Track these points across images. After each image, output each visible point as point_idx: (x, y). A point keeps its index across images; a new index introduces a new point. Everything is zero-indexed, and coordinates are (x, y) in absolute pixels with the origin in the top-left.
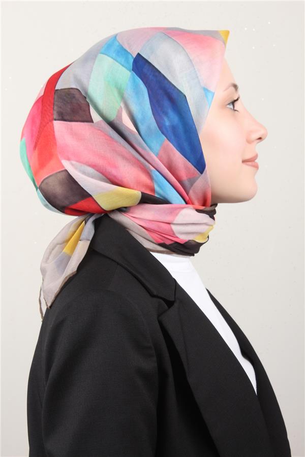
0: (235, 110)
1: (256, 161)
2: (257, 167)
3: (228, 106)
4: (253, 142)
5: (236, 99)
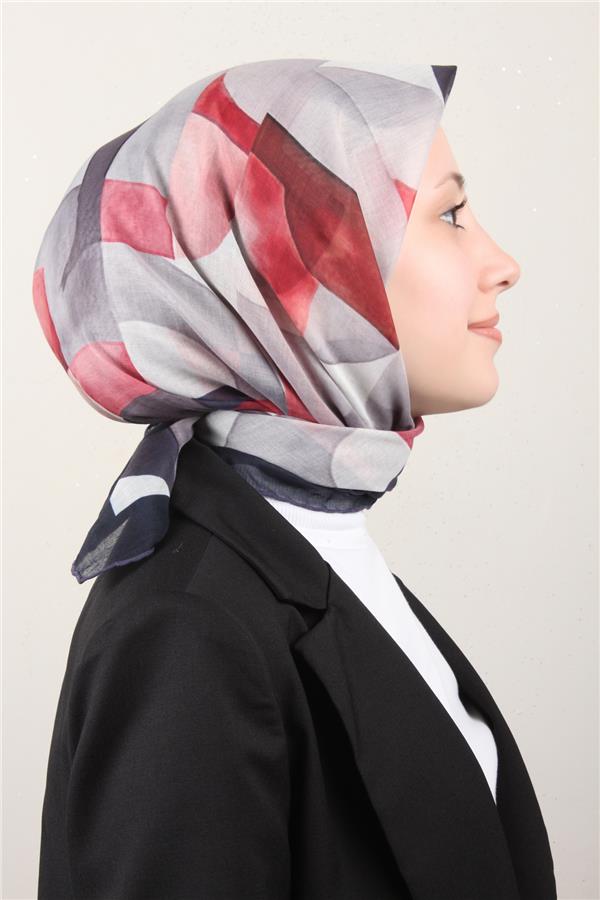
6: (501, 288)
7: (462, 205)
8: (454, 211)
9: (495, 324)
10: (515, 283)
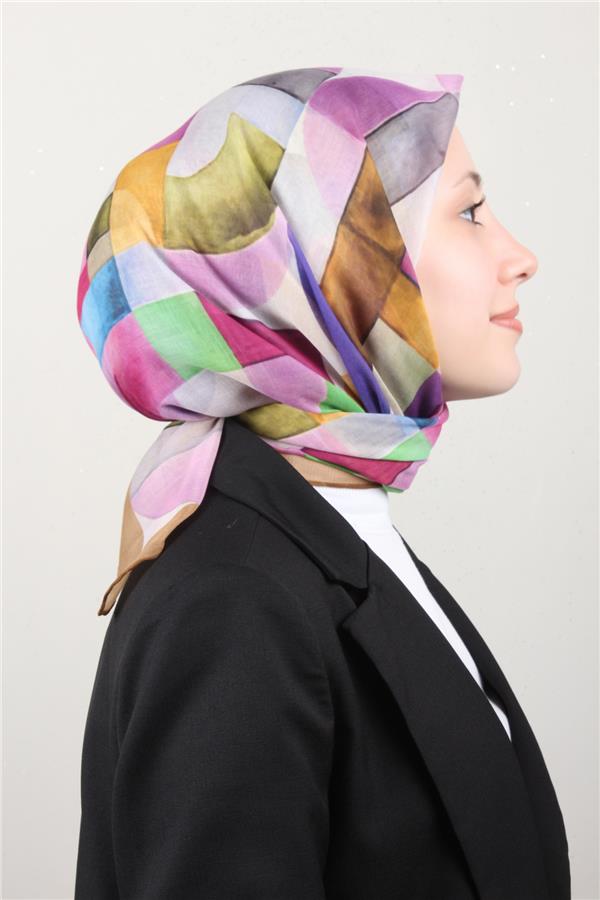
0: (477, 223)
1: (516, 318)
2: (518, 329)
3: (463, 215)
4: (510, 281)
5: (477, 202)
6: (520, 280)
7: (480, 204)
8: (472, 209)
9: (516, 315)
10: (533, 274)
